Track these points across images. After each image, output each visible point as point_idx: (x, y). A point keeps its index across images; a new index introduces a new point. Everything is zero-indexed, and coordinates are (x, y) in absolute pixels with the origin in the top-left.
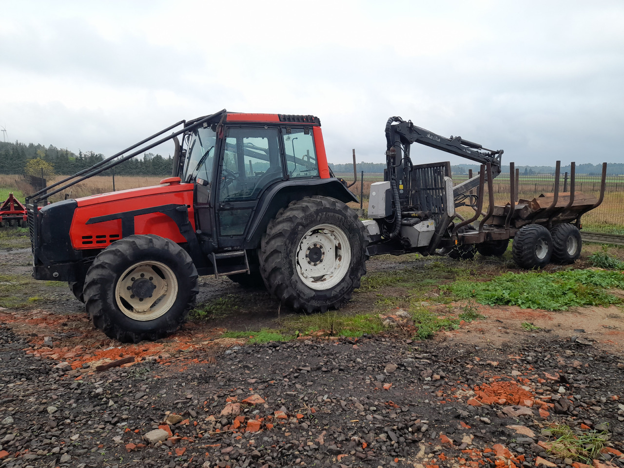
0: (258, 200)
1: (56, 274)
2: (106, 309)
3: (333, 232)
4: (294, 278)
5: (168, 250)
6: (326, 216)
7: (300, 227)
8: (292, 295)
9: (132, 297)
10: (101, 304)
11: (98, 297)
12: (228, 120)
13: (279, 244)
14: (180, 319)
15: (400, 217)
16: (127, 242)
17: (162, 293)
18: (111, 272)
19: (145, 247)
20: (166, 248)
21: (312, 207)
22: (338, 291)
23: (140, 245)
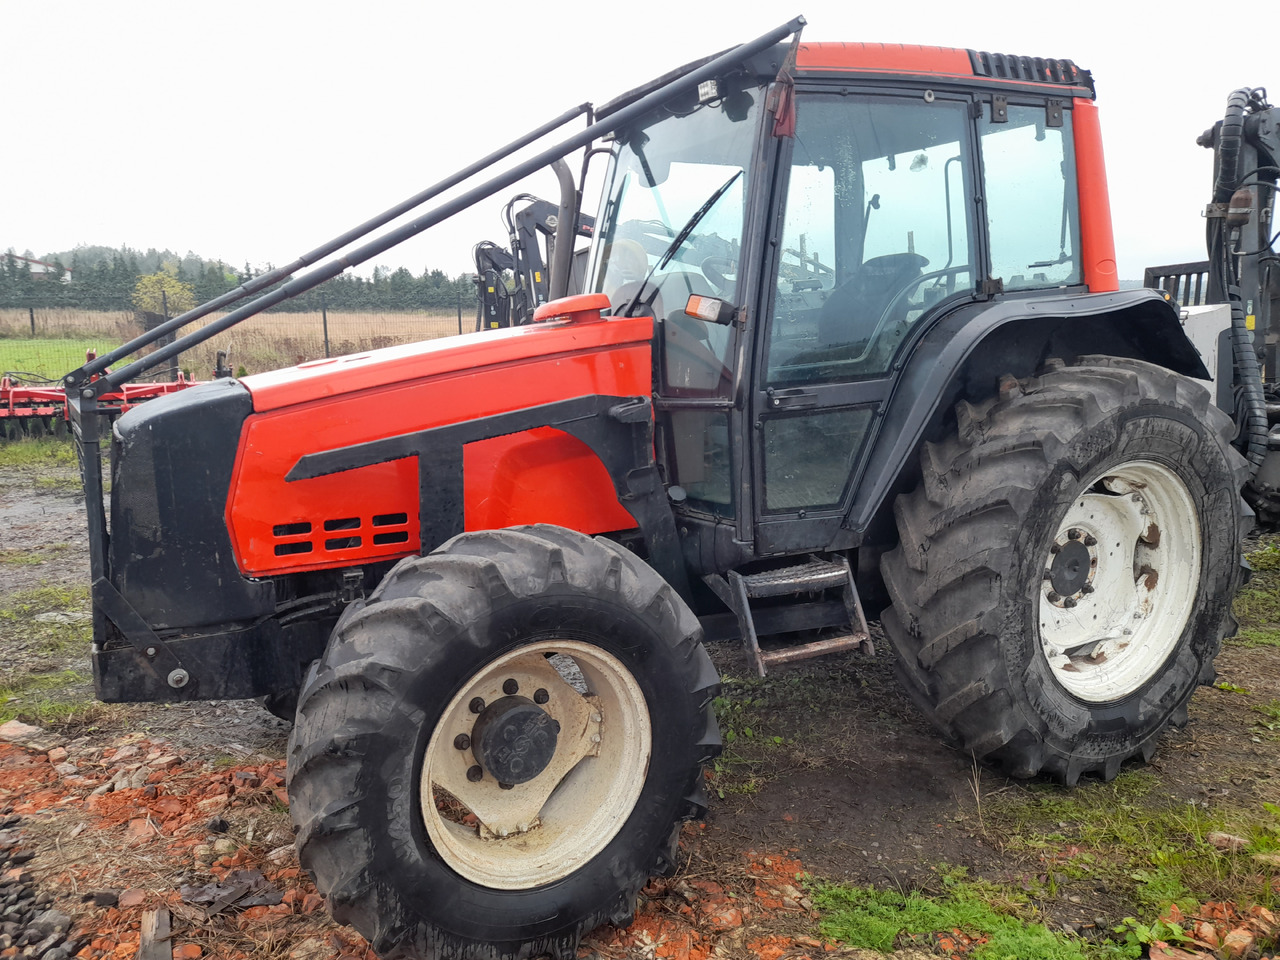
0: (895, 374)
1: (177, 676)
2: (385, 867)
3: (1143, 486)
4: (1034, 666)
5: (617, 593)
6: (1145, 433)
7: (1068, 477)
8: (1025, 730)
9: (475, 774)
10: (365, 845)
11: (354, 819)
12: (802, 66)
13: (995, 544)
14: (659, 860)
15: (1264, 422)
16: (463, 570)
17: (582, 748)
18: (404, 707)
19: (536, 586)
20: (611, 582)
21: (1105, 400)
22: (1157, 701)
23: (515, 581)
